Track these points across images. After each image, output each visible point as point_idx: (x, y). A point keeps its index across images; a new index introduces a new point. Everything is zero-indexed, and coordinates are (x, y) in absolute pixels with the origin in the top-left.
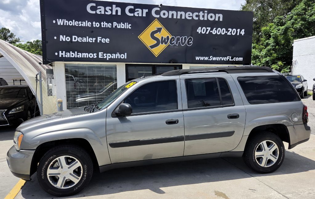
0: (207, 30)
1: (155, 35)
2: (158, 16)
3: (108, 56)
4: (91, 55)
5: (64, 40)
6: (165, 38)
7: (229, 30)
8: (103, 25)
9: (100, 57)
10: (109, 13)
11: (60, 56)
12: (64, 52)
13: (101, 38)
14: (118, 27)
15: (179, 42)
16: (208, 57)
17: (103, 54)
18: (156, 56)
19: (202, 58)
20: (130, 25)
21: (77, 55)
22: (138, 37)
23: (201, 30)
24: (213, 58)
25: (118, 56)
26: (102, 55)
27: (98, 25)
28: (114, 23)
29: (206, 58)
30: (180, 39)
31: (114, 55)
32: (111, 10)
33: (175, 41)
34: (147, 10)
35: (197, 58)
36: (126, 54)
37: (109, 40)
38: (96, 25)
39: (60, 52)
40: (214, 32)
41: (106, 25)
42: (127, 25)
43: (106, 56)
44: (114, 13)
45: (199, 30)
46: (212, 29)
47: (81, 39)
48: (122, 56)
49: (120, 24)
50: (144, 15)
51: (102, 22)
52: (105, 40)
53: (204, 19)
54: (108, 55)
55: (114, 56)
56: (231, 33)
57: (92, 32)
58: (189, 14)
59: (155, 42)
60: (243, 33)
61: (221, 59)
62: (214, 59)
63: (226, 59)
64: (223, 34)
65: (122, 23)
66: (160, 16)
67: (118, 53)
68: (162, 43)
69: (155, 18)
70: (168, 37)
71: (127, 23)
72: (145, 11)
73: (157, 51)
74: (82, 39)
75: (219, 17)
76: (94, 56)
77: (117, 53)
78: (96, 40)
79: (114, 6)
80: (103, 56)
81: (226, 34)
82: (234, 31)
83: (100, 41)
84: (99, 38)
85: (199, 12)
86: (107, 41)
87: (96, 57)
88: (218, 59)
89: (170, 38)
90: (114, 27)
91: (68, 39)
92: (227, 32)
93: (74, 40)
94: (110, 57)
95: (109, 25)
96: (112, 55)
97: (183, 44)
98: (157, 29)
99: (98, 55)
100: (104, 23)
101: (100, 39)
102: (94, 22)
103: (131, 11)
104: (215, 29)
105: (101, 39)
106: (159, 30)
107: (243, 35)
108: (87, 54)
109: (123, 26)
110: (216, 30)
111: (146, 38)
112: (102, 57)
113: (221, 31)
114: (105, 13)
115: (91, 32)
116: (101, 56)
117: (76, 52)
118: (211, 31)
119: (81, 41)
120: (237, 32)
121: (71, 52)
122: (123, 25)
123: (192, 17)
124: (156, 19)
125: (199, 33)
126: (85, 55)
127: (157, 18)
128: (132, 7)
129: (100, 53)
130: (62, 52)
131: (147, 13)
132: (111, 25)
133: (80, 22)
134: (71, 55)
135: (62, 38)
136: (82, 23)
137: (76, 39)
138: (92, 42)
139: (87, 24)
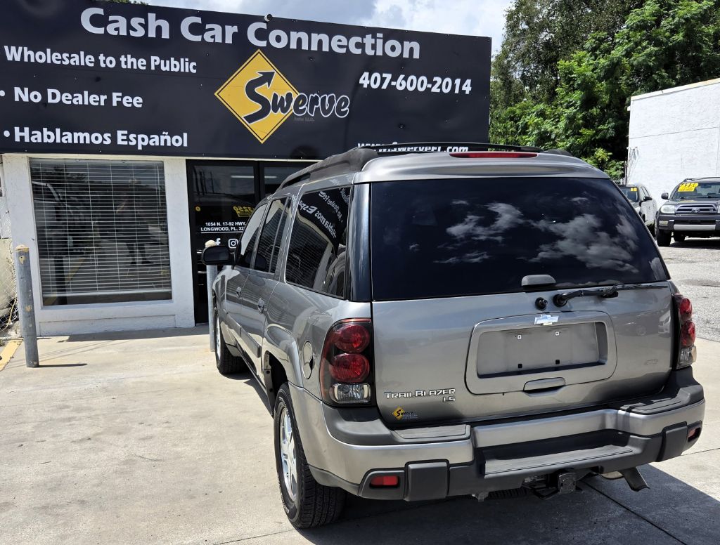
0: (383, 80)
1: (258, 90)
2: (263, 44)
3: (141, 141)
4: (96, 138)
5: (25, 99)
6: (282, 98)
7: (436, 82)
8: (126, 63)
9: (120, 142)
10: (140, 33)
11: (17, 139)
12: (27, 129)
13: (120, 94)
14: (163, 68)
17: (128, 135)
18: (262, 142)
20: (194, 64)
21: (62, 136)
22: (216, 94)
23: (369, 79)
25: (166, 141)
26: (125, 138)
27: (111, 62)
28: (153, 58)
30: (319, 101)
31: (156, 137)
32: (145, 26)
33: (307, 106)
34: (235, 29)
36: (185, 135)
37: (141, 101)
38: (108, 62)
39: (17, 129)
40: (400, 84)
41: (132, 63)
42: (187, 64)
43: (136, 139)
44: (152, 34)
45: (364, 80)
46: (395, 79)
47: (70, 97)
48: (177, 141)
49: (168, 62)
50: (229, 40)
51: (123, 56)
52: (130, 100)
53: (375, 52)
54: (140, 136)
55: (155, 140)
56: (440, 87)
57: (98, 79)
58: (339, 41)
59: (258, 107)
60: (467, 87)
61: (418, 149)
62: (402, 149)
63: (430, 149)
64: (421, 89)
65: (172, 59)
66: (268, 43)
67: (167, 133)
68: (275, 111)
69: (257, 47)
70: (289, 95)
71: (187, 60)
72: (231, 30)
73: (263, 129)
74: (73, 98)
75: (411, 50)
76: (104, 139)
77: (164, 133)
78: (109, 101)
79: (152, 16)
80: (128, 140)
81: (428, 90)
82: (447, 83)
83: (120, 103)
84: (115, 95)
85: (363, 37)
86: (137, 102)
87: (109, 142)
88: (411, 149)
89: (295, 97)
90: (153, 68)
91: (36, 97)
92: (429, 86)
93: (50, 100)
94: (145, 143)
95: (141, 64)
96: (152, 136)
97: (326, 112)
98: (261, 75)
99: (114, 138)
100: (126, 57)
101: (118, 97)
102: (102, 55)
103: (194, 29)
104: (401, 77)
105: (122, 97)
106: (267, 78)
107: (467, 93)
108: (87, 135)
109: (175, 66)
110: (405, 79)
111: (234, 96)
112: (126, 143)
113: (418, 84)
114: (128, 32)
115: (96, 80)
116: (123, 140)
117: (58, 131)
118: (393, 83)
119: (69, 103)
120: (454, 86)
121: (45, 129)
122: (177, 63)
123: (347, 47)
124: (259, 50)
125: (365, 86)
126: (81, 137)
127: (262, 48)
128: (198, 20)
129: (119, 133)
130: (22, 130)
131: (234, 35)
132: (145, 63)
133: (65, 55)
134: (46, 136)
135: (21, 94)
136: (69, 58)
137: (56, 96)
138: (97, 104)
139: (83, 59)
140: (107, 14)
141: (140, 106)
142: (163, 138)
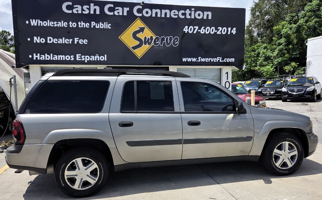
0: (194, 29)
1: (138, 35)
2: (141, 15)
4: (68, 58)
5: (38, 42)
6: (148, 38)
7: (219, 29)
8: (81, 25)
9: (77, 59)
10: (87, 12)
11: (35, 59)
12: (39, 54)
14: (97, 27)
15: (164, 43)
16: (196, 59)
17: (81, 56)
18: (139, 58)
19: (189, 60)
20: (110, 25)
21: (53, 57)
22: (119, 37)
23: (188, 29)
24: (201, 59)
25: (97, 58)
26: (80, 57)
27: (74, 25)
28: (92, 23)
29: (194, 60)
30: (165, 39)
31: (93, 57)
32: (89, 9)
33: (159, 42)
35: (184, 60)
36: (106, 56)
37: (87, 41)
38: (73, 25)
39: (35, 54)
40: (202, 31)
41: (83, 25)
42: (107, 25)
44: (92, 12)
45: (186, 30)
46: (200, 28)
47: (57, 40)
48: (102, 58)
49: (99, 24)
50: (125, 14)
51: (79, 22)
52: (82, 41)
53: (191, 17)
54: (86, 57)
55: (93, 58)
56: (221, 32)
57: (69, 32)
58: (175, 12)
59: (138, 43)
60: (234, 31)
61: (210, 60)
62: (203, 60)
63: (216, 60)
64: (212, 33)
65: (101, 23)
66: (143, 14)
67: (98, 55)
68: (145, 44)
69: (138, 17)
70: (152, 37)
71: (107, 23)
72: (126, 9)
73: (140, 53)
74: (58, 40)
75: (208, 15)
76: (71, 58)
77: (96, 55)
78: (73, 41)
79: (92, 5)
80: (81, 58)
81: (215, 33)
82: (224, 30)
83: (78, 42)
84: (76, 39)
85: (185, 10)
86: (85, 41)
87: (73, 59)
88: (207, 60)
89: (154, 38)
90: (92, 27)
91: (43, 41)
92: (216, 31)
93: (49, 42)
94: (88, 60)
95: (87, 25)
96: (91, 56)
97: (168, 44)
98: (139, 29)
99: (75, 57)
100: (81, 22)
101: (77, 40)
102: (71, 22)
103: (110, 9)
104: (203, 27)
105: (79, 40)
106: (142, 30)
107: (234, 34)
108: (64, 56)
109: (102, 26)
110: (205, 29)
111: (127, 38)
112: (80, 60)
113: (211, 30)
114: (82, 12)
117: (51, 55)
118: (199, 31)
119: (57, 43)
120: (228, 31)
121: (46, 54)
122: (103, 24)
123: (178, 15)
124: (138, 18)
125: (186, 32)
126: (61, 57)
128: (112, 6)
129: (77, 55)
130: (37, 55)
131: (128, 11)
132: (89, 25)
133: (55, 23)
134: (47, 57)
135: (37, 40)
136: (57, 24)
137: (51, 40)
138: (68, 43)
139: (62, 24)
140: (73, 4)
141: (87, 43)
142: (96, 57)
